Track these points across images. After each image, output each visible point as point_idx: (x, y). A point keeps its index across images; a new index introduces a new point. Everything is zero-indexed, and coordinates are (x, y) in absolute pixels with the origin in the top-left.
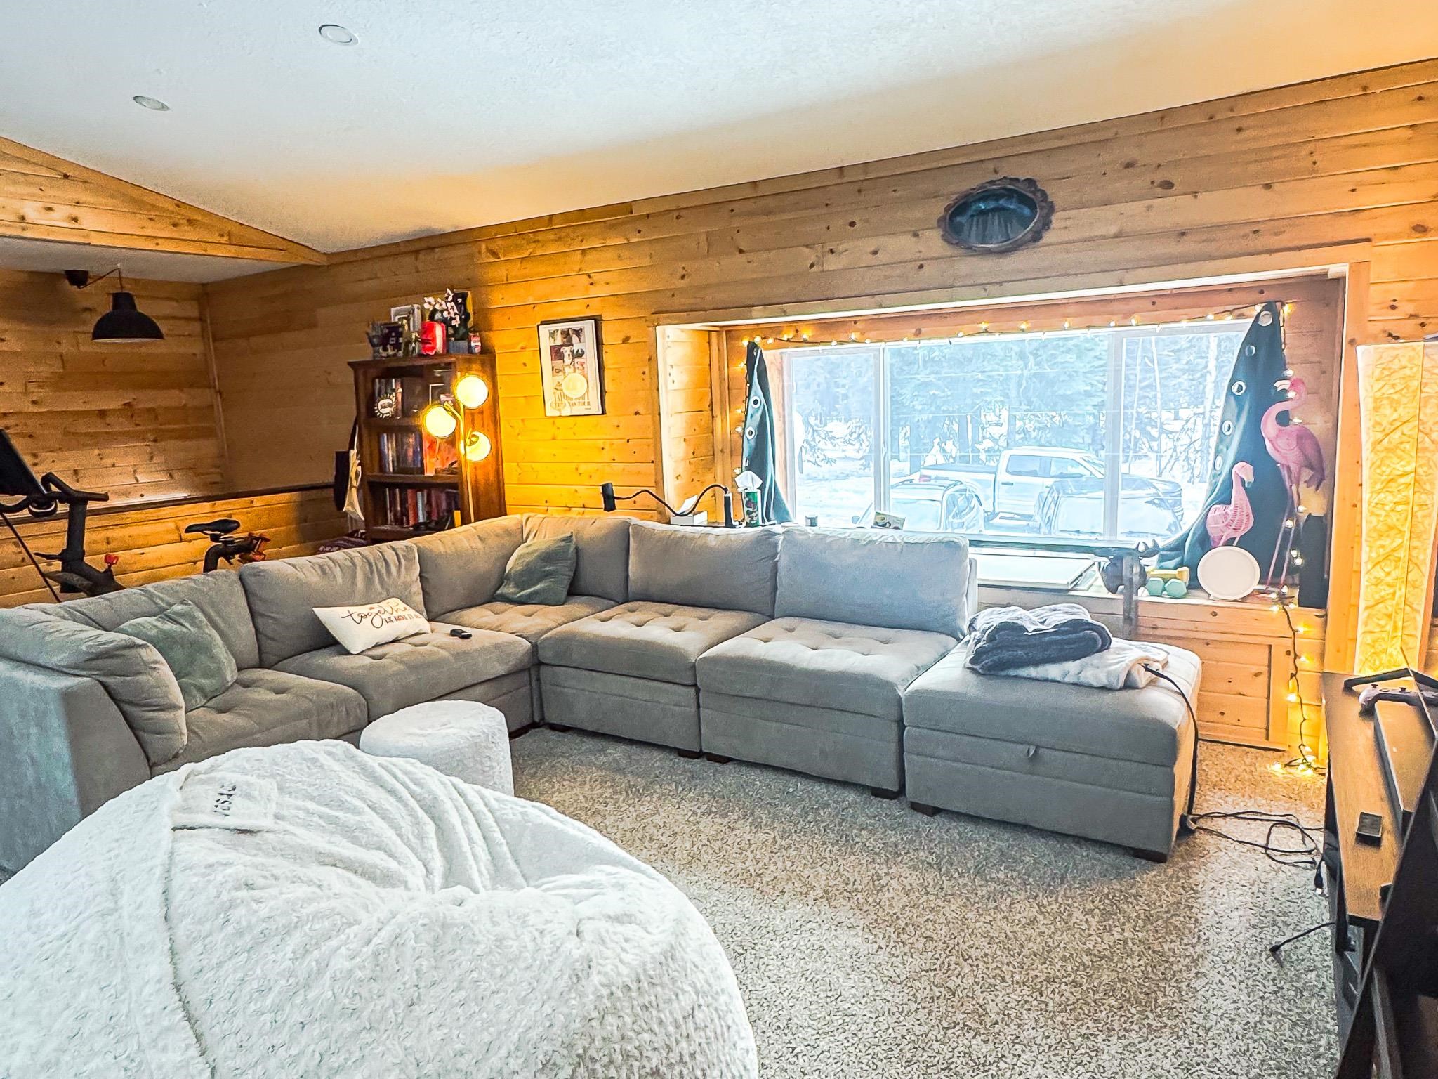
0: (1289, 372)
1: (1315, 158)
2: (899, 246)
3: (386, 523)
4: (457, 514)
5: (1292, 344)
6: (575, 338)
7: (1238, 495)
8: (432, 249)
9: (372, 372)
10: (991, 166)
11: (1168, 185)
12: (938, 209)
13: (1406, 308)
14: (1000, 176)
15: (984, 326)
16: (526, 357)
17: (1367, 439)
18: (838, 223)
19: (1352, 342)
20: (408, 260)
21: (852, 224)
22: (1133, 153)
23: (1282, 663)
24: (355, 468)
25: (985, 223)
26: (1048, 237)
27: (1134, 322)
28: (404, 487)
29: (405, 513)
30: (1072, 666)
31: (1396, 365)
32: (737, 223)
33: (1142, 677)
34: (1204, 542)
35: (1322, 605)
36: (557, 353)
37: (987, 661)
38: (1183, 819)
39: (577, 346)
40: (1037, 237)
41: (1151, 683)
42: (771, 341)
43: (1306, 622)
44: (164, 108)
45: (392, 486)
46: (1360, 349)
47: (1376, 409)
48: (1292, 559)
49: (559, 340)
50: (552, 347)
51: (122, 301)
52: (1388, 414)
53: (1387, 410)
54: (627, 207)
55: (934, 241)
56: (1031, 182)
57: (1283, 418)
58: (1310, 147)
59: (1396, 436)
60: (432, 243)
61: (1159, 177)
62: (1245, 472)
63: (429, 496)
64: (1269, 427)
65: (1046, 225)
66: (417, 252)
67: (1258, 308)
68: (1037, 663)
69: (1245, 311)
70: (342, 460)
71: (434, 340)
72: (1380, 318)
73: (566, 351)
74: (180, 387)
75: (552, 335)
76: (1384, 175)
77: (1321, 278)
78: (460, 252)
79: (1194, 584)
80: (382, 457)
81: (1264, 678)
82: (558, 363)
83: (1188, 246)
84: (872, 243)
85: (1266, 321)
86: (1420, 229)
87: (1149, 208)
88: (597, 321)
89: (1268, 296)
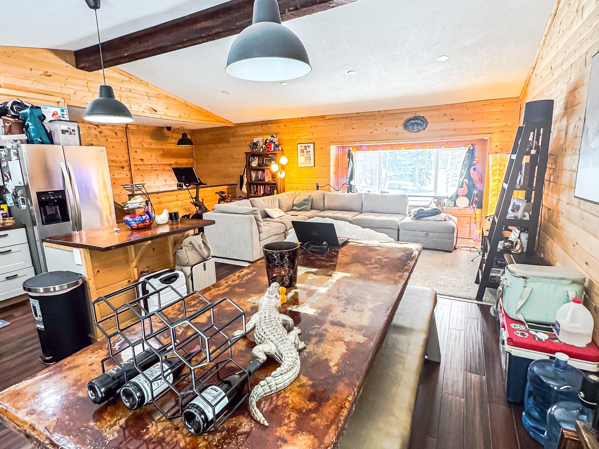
0: (476, 159)
1: (483, 116)
2: (393, 129)
3: (251, 194)
4: (275, 191)
5: (477, 154)
6: (307, 148)
7: (464, 185)
8: (267, 124)
9: (249, 155)
10: (415, 113)
11: (453, 119)
12: (402, 121)
13: (499, 147)
14: (416, 115)
15: (408, 147)
16: (293, 152)
17: (491, 173)
18: (378, 124)
19: (489, 154)
20: (260, 126)
21: (381, 124)
22: (446, 113)
23: (473, 220)
24: (245, 180)
25: (413, 126)
26: (426, 129)
27: (443, 147)
28: (257, 185)
29: (257, 191)
30: (434, 217)
31: (496, 158)
32: (353, 122)
33: (448, 219)
34: (457, 196)
35: (482, 208)
36: (302, 151)
37: (417, 216)
38: (455, 246)
39: (308, 150)
40: (424, 129)
41: (449, 220)
42: (355, 149)
43: (478, 211)
44: (228, 93)
45: (254, 184)
46: (490, 155)
47: (492, 167)
48: (476, 200)
49: (303, 148)
50: (301, 150)
51: (184, 135)
52: (495, 168)
53: (494, 167)
54: (324, 117)
55: (401, 128)
56: (423, 117)
57: (475, 169)
58: (482, 114)
59: (496, 172)
60: (267, 122)
61: (451, 118)
62: (466, 181)
63: (265, 187)
64: (472, 171)
65: (426, 126)
66: (262, 125)
67: (470, 145)
68: (427, 217)
69: (467, 146)
70: (242, 177)
71: (271, 147)
72: (494, 149)
73: (305, 151)
74: (187, 158)
75: (301, 147)
76: (496, 120)
77: (483, 140)
78: (276, 125)
79: (455, 205)
80: (251, 177)
81: (469, 224)
82: (303, 154)
83: (456, 132)
84: (387, 128)
85: (472, 148)
86: (502, 131)
87: (449, 124)
88: (314, 144)
89: (472, 143)
